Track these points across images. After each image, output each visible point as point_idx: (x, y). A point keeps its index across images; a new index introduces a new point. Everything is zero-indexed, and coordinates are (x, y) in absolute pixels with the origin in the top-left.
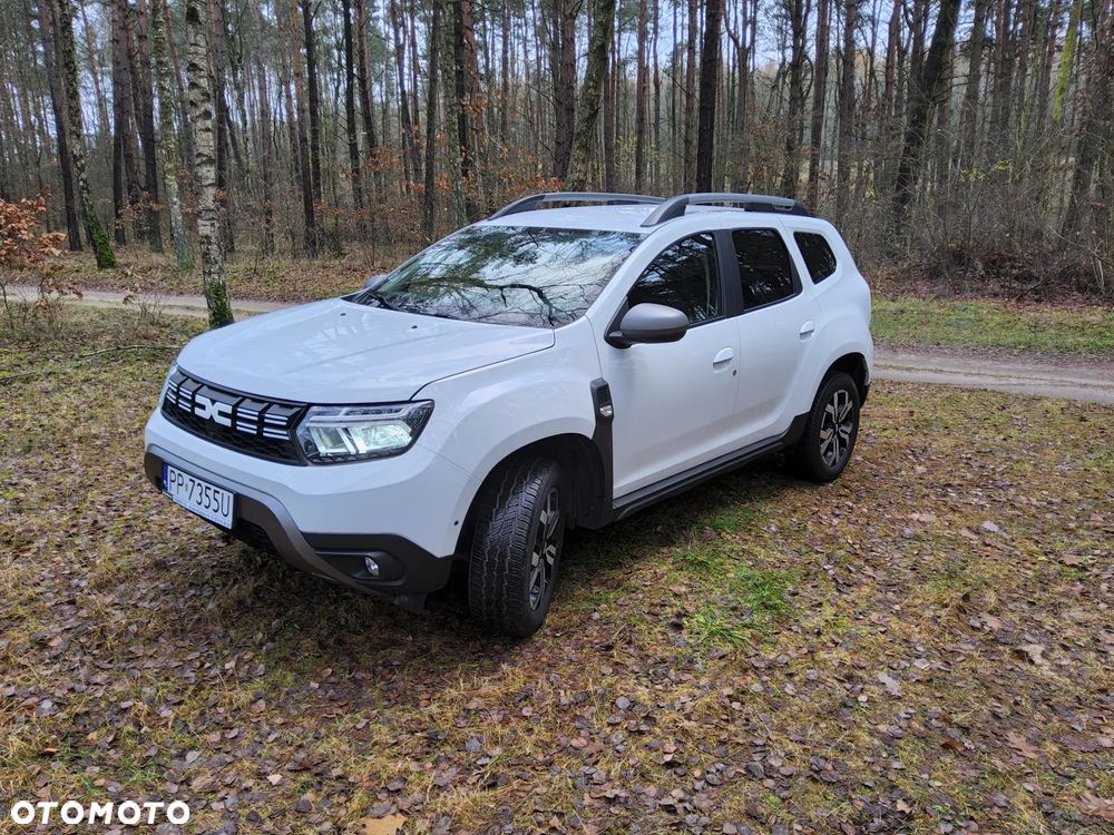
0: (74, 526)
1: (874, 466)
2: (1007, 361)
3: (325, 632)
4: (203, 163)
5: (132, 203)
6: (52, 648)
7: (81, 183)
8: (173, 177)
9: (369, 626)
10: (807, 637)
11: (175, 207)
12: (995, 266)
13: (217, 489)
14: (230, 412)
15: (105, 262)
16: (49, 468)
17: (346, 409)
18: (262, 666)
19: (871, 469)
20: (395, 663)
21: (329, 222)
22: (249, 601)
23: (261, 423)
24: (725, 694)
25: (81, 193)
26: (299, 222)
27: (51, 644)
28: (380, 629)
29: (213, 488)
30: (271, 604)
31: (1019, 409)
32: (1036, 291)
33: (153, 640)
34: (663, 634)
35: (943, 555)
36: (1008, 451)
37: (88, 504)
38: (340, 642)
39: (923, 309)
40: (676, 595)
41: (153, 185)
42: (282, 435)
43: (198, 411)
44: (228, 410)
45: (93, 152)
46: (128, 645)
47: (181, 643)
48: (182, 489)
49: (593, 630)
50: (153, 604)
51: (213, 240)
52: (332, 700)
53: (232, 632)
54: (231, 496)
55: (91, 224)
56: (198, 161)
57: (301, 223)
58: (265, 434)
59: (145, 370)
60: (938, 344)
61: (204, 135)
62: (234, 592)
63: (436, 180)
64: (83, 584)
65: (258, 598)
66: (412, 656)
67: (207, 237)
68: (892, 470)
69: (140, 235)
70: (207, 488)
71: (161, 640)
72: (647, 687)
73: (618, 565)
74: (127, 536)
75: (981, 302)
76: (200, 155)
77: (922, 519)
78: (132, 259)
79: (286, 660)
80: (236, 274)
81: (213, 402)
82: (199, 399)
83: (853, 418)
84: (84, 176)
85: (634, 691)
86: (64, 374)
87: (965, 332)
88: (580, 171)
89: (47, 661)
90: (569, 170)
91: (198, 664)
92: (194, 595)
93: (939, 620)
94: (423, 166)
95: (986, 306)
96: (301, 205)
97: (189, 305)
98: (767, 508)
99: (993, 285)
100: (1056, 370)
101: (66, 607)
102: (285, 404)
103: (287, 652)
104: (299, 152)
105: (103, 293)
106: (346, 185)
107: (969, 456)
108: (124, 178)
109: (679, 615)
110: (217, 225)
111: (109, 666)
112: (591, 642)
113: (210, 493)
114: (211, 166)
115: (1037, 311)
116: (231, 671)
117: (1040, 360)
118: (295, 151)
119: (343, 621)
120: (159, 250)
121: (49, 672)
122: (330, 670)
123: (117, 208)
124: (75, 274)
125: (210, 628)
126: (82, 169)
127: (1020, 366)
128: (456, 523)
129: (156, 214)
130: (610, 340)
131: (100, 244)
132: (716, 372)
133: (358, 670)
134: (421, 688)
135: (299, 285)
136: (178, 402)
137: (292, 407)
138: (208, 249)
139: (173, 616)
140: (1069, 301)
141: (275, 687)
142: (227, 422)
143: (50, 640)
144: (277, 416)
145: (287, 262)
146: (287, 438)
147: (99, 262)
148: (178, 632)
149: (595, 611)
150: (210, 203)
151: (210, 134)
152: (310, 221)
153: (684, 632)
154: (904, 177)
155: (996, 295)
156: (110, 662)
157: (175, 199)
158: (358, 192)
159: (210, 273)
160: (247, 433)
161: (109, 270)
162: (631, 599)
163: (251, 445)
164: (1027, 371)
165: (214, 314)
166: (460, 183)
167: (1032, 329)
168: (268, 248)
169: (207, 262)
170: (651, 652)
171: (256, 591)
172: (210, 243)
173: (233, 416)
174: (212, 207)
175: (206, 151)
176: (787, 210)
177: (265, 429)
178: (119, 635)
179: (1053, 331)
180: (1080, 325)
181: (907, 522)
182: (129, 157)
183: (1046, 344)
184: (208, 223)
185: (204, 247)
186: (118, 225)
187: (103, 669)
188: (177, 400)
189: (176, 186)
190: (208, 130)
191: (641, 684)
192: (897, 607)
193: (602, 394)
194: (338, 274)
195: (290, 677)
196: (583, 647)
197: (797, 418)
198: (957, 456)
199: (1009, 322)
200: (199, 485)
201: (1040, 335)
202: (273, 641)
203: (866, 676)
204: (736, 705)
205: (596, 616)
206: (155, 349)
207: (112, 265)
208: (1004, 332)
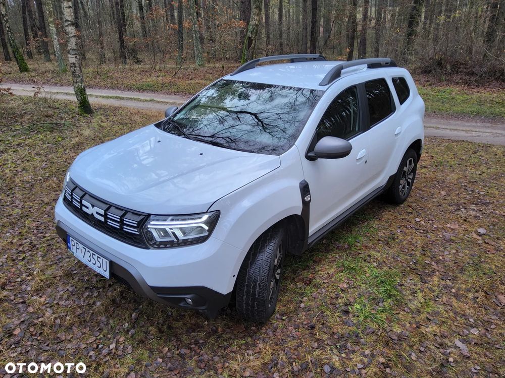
0: (21, 245)
1: (421, 192)
2: (468, 121)
3: (161, 321)
4: (69, 25)
5: (34, 37)
6: (15, 335)
7: (7, 29)
8: (53, 25)
9: (184, 315)
10: (414, 316)
11: (56, 40)
12: (456, 67)
13: (100, 256)
14: (103, 214)
15: (24, 69)
16: (4, 204)
17: (171, 217)
18: (130, 347)
19: (420, 194)
20: (201, 342)
21: (131, 44)
22: (118, 300)
23: (121, 222)
24: (381, 361)
25: (8, 34)
26: (117, 45)
27: (14, 333)
28: (190, 318)
29: (97, 255)
30: (130, 301)
31: (482, 153)
32: (476, 81)
33: (69, 329)
34: (340, 317)
35: (468, 252)
36: (484, 181)
37: (27, 229)
38: (170, 327)
39: (425, 92)
40: (342, 290)
41: (43, 28)
42: (135, 231)
43: (84, 209)
44: (102, 212)
45: (12, 7)
46: (56, 333)
47: (84, 331)
48: (79, 251)
49: (302, 315)
50: (67, 302)
51: (77, 65)
52: (170, 370)
53: (111, 321)
54: (108, 262)
55: (15, 50)
56: (66, 24)
57: (118, 45)
58: (124, 229)
59: (48, 137)
60: (435, 112)
61: (68, 10)
62: (110, 294)
63: (184, 22)
64: (29, 289)
65: (123, 297)
66: (209, 336)
67: (74, 64)
68: (430, 194)
69: (39, 53)
70: (93, 254)
71: (74, 328)
72: (337, 356)
73: (306, 268)
74: (49, 252)
75: (452, 88)
76: (67, 21)
77: (452, 227)
78: (36, 66)
79: (142, 341)
80: (88, 75)
81: (93, 206)
82: (84, 202)
83: (414, 171)
84: (8, 25)
85: (331, 359)
86: (8, 141)
87: (447, 105)
88: (256, 20)
89: (13, 346)
90: (251, 20)
91: (95, 345)
92: (88, 295)
93: (477, 300)
94: (176, 14)
95: (455, 89)
96: (117, 35)
97: (67, 92)
98: (375, 224)
99: (456, 78)
100: (492, 126)
101: (20, 306)
102: (136, 213)
103: (141, 336)
104: (115, 9)
105: (24, 86)
106: (137, 24)
107: (466, 184)
108: (28, 23)
109: (346, 305)
110: (78, 57)
111: (48, 348)
112: (302, 323)
113: (96, 257)
114: (73, 26)
115: (478, 92)
116: (113, 351)
117: (484, 121)
118: (112, 8)
119: (170, 313)
120: (49, 60)
121: (15, 354)
122: (167, 349)
123: (27, 40)
124: (9, 75)
125: (99, 318)
126: (7, 21)
127: (474, 124)
128: (234, 276)
129: (47, 43)
130: (309, 158)
131: (20, 59)
132: (358, 163)
133: (181, 348)
134: (217, 359)
135: (120, 81)
136: (72, 201)
137: (140, 215)
138: (75, 70)
139: (79, 311)
140: (491, 86)
141: (139, 362)
142: (102, 219)
143: (14, 330)
144: (130, 220)
145: (112, 66)
146: (138, 233)
147: (20, 69)
148: (83, 323)
149: (301, 302)
150: (74, 46)
151: (71, 9)
152: (123, 45)
153: (351, 315)
154: (412, 21)
155: (457, 83)
156: (47, 345)
157: (55, 37)
158: (144, 28)
159: (76, 82)
160: (114, 227)
161: (26, 73)
162: (319, 293)
163: (117, 233)
164: (478, 126)
165: (80, 103)
166: (196, 26)
167: (479, 104)
168: (102, 59)
169: (75, 76)
170: (335, 331)
171: (121, 293)
172: (75, 67)
173: (105, 216)
174: (75, 48)
175: (70, 19)
176: (387, 65)
177: (124, 227)
178: (51, 327)
179: (488, 105)
180: (501, 101)
181: (445, 229)
182: (30, 11)
183: (486, 112)
184: (74, 56)
185: (72, 69)
186: (28, 49)
187: (45, 351)
188: (71, 199)
189: (55, 30)
190: (70, 7)
191: (334, 354)
192: (453, 291)
193: (305, 189)
194: (139, 74)
195: (146, 354)
196: (298, 328)
197: (391, 177)
198: (460, 185)
199: (467, 100)
200: (88, 251)
201: (482, 107)
202: (134, 327)
203: (449, 343)
204: (388, 370)
205: (302, 305)
206: (52, 124)
207: (27, 70)
208: (465, 105)
